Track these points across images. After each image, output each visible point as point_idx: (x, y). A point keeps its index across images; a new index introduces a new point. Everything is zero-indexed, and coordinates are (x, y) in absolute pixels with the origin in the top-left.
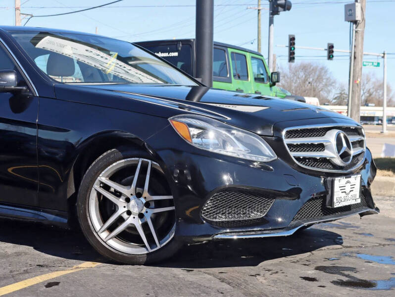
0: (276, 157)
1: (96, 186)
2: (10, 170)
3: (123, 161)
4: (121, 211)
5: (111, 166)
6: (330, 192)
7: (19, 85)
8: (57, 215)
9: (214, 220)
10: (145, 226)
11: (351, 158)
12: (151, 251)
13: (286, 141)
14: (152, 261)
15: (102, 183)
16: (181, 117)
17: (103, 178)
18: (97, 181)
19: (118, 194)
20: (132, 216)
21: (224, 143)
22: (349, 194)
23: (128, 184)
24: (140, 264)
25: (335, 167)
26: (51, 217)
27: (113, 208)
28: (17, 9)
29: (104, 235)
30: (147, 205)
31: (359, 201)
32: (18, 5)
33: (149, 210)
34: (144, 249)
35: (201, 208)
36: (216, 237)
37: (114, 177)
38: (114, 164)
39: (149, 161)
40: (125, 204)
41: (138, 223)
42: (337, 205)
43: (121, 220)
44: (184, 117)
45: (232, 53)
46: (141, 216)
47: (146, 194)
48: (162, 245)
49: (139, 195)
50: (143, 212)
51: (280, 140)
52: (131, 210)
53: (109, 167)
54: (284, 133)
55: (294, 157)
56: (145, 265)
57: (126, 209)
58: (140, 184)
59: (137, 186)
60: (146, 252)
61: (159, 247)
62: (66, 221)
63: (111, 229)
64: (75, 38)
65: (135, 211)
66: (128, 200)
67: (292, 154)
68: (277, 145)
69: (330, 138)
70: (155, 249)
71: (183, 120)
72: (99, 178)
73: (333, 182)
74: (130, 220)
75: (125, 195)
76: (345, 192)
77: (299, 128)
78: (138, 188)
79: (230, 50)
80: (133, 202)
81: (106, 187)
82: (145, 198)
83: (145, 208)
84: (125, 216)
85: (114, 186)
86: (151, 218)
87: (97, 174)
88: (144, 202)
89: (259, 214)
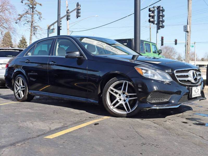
0: (172, 80)
1: (109, 90)
2: (75, 84)
3: (118, 81)
4: (118, 99)
6: (191, 92)
7: (80, 56)
8: (95, 100)
9: (151, 102)
10: (126, 104)
11: (198, 80)
12: (128, 113)
13: (176, 74)
14: (128, 116)
15: (111, 89)
16: (139, 66)
17: (111, 87)
18: (109, 89)
19: (116, 93)
20: (121, 101)
21: (154, 75)
22: (197, 93)
23: (120, 89)
24: (124, 117)
25: (192, 83)
26: (92, 101)
27: (115, 98)
28: (68, 29)
29: (112, 107)
30: (127, 97)
31: (200, 95)
32: (68, 28)
33: (127, 98)
34: (126, 112)
35: (147, 98)
36: (152, 108)
37: (115, 87)
38: (115, 83)
39: (128, 82)
40: (119, 97)
41: (123, 103)
42: (193, 97)
43: (117, 102)
44: (140, 66)
45: (145, 43)
46: (125, 101)
47: (126, 93)
48: (132, 111)
49: (124, 93)
50: (125, 99)
51: (173, 74)
52: (121, 99)
53: (113, 84)
54: (175, 72)
55: (179, 80)
56: (126, 117)
57: (119, 98)
58: (124, 89)
59: (123, 90)
61: (131, 111)
62: (97, 102)
63: (114, 105)
64: (97, 39)
65: (123, 99)
66: (120, 95)
67: (178, 79)
68: (172, 76)
69: (191, 73)
70: (130, 112)
71: (139, 67)
72: (110, 88)
73: (192, 89)
74: (121, 102)
75: (119, 94)
77: (180, 70)
78: (123, 91)
79: (145, 42)
80: (121, 96)
81: (112, 91)
82: (126, 94)
84: (119, 101)
85: (115, 90)
86: (128, 101)
87: (109, 86)
88: (126, 96)
89: (167, 100)
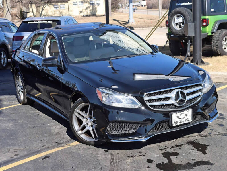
0: (142, 106)
1: (75, 113)
3: (84, 103)
4: (84, 123)
5: (80, 105)
10: (93, 130)
11: (185, 102)
13: (145, 99)
15: (77, 112)
17: (78, 110)
20: (89, 126)
22: (183, 119)
24: (92, 145)
29: (79, 132)
34: (93, 139)
35: (106, 128)
36: (111, 141)
37: (82, 110)
38: (81, 105)
40: (86, 121)
41: (91, 129)
42: (174, 125)
46: (92, 126)
47: (93, 117)
49: (90, 118)
50: (92, 125)
52: (88, 123)
53: (79, 106)
54: (144, 95)
55: (150, 106)
57: (86, 123)
58: (90, 113)
60: (94, 141)
63: (82, 130)
65: (90, 124)
69: (173, 95)
70: (97, 140)
72: (75, 110)
75: (86, 118)
76: (181, 118)
78: (90, 115)
80: (88, 120)
81: (79, 114)
83: (93, 123)
84: (86, 125)
86: (95, 128)
87: (75, 107)
88: (93, 120)
89: (133, 131)
